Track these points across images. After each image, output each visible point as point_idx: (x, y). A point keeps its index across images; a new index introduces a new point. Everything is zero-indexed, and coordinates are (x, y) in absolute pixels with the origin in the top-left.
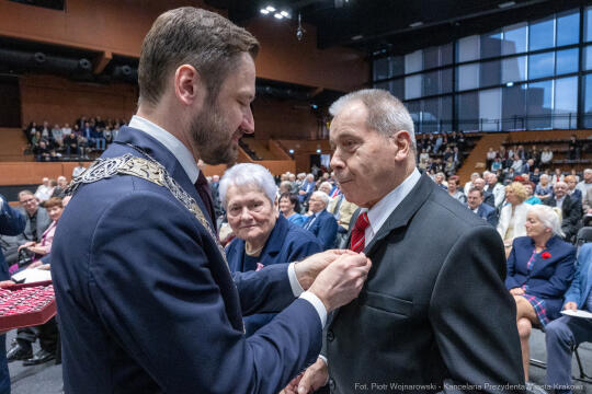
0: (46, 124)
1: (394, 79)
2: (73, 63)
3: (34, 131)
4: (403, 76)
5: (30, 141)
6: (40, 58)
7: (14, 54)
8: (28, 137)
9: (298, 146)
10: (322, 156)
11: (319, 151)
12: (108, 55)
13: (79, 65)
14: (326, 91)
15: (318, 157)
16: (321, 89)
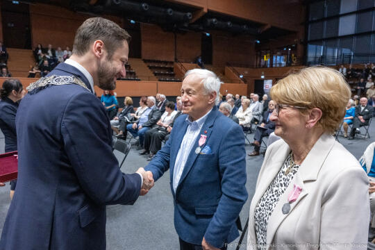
0: (50, 46)
1: (329, 18)
3: (40, 52)
4: (338, 16)
9: (246, 73)
10: (265, 81)
11: (263, 77)
14: (273, 28)
15: (262, 81)
16: (269, 26)
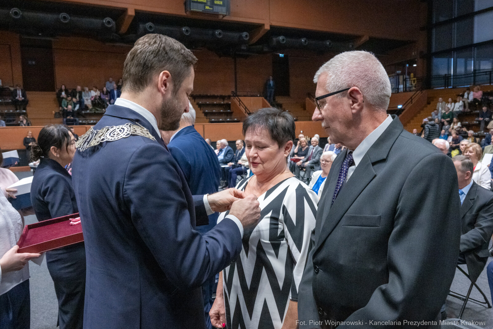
2: (96, 22)
3: (63, 94)
5: (61, 106)
6: (65, 18)
7: (41, 15)
8: (59, 100)
12: (131, 12)
13: (103, 24)
